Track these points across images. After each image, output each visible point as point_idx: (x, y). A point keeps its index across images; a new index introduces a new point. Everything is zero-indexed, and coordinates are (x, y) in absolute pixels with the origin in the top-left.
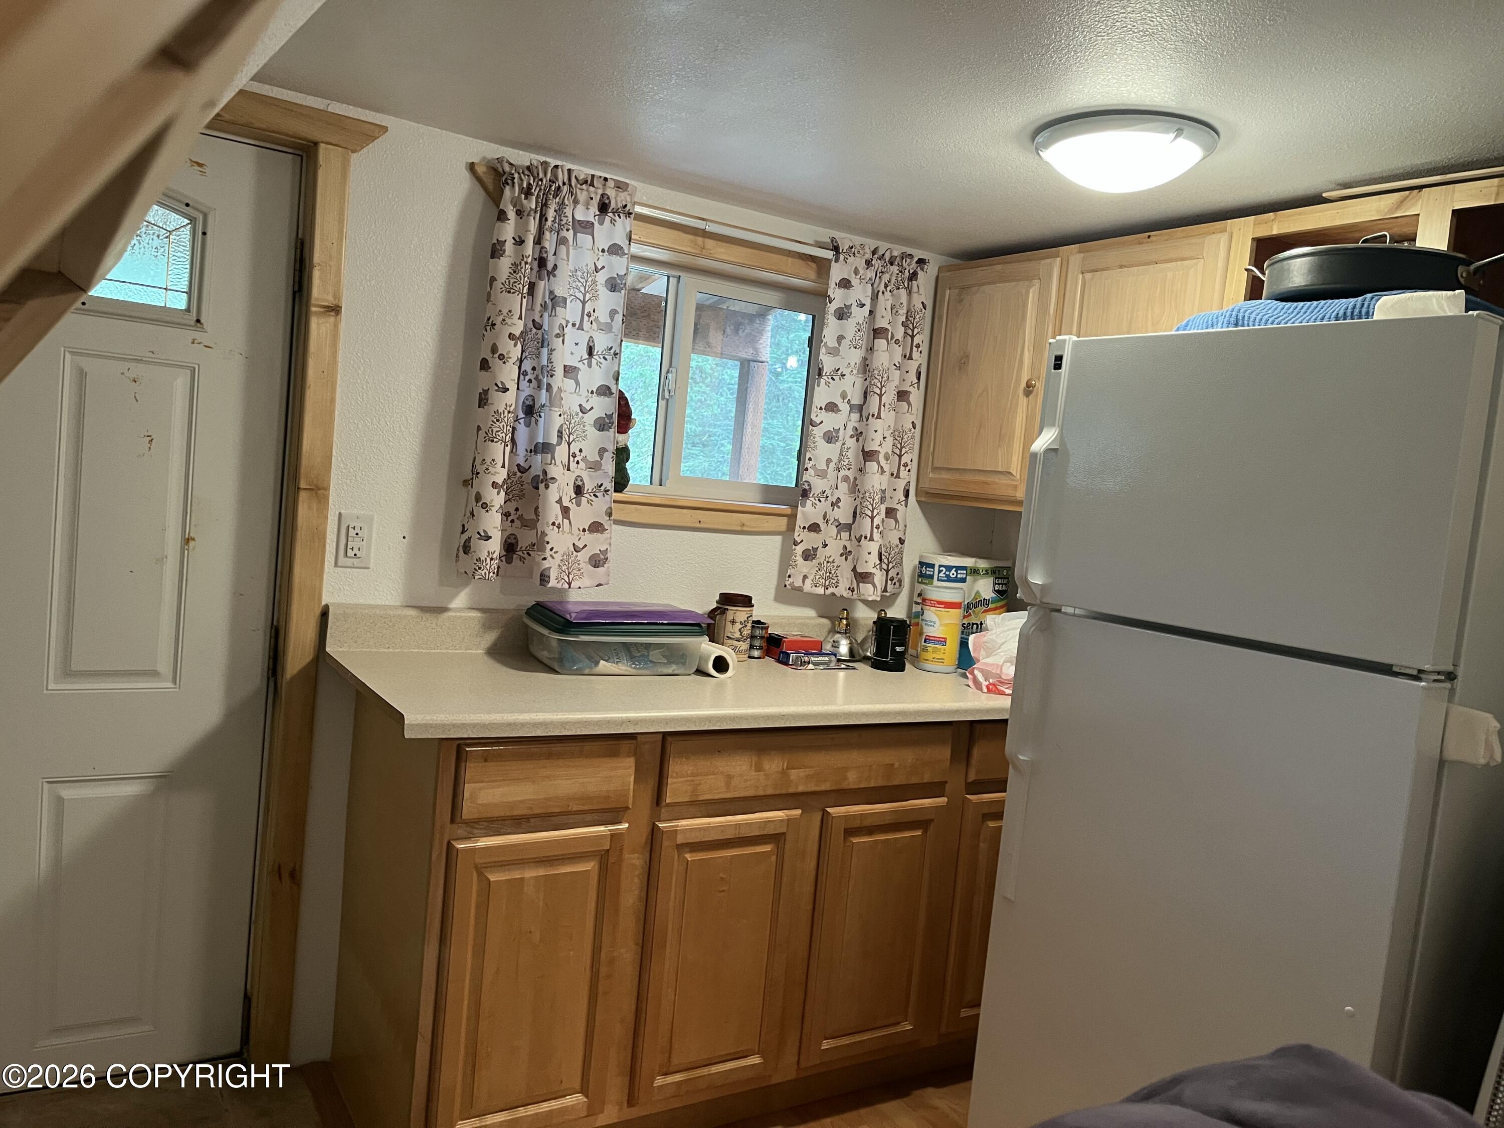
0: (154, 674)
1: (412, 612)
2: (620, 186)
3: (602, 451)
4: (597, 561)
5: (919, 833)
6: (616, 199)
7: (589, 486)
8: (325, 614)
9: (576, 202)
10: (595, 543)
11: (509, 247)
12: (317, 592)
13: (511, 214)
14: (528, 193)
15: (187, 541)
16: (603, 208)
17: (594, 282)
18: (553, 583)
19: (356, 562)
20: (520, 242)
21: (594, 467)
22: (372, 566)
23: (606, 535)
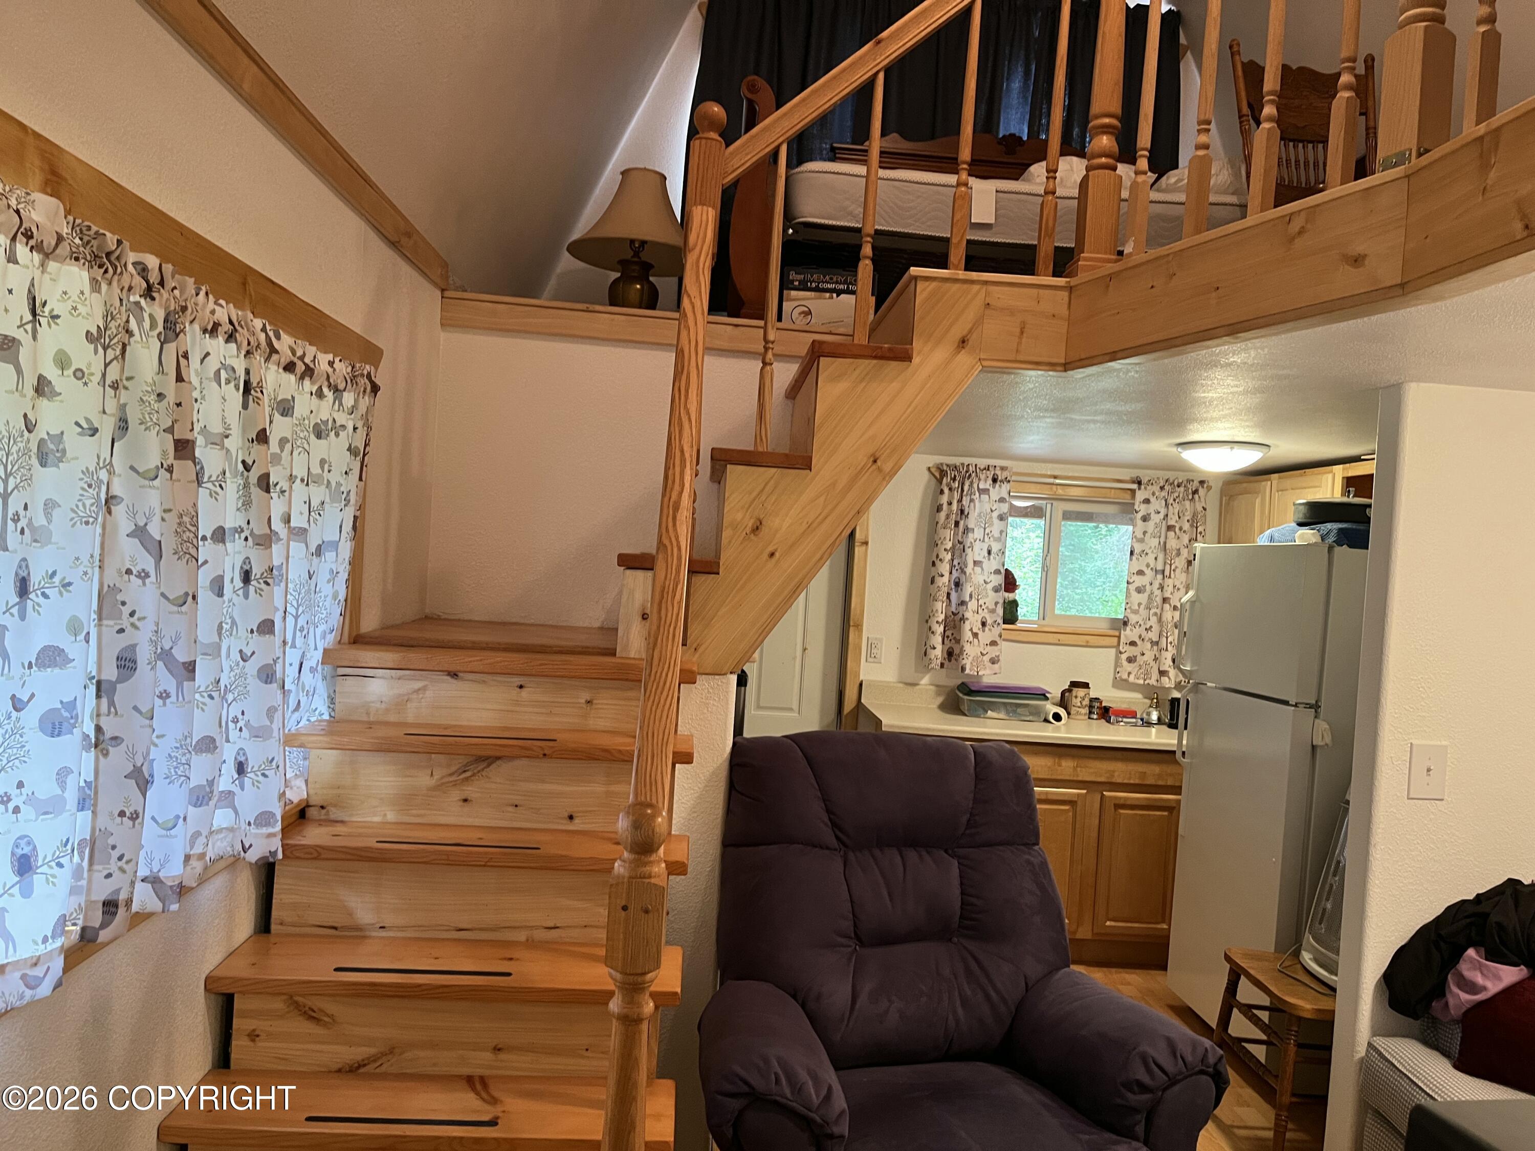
0: (791, 709)
1: (901, 685)
2: (1003, 469)
3: (996, 603)
4: (993, 661)
5: (1166, 813)
6: (1001, 475)
7: (989, 621)
8: (861, 685)
9: (980, 480)
10: (993, 652)
11: (945, 507)
12: (857, 674)
13: (946, 490)
14: (954, 479)
15: (805, 650)
16: (995, 480)
17: (991, 517)
18: (967, 671)
19: (875, 660)
20: (950, 504)
21: (993, 611)
22: (882, 661)
23: (999, 647)
